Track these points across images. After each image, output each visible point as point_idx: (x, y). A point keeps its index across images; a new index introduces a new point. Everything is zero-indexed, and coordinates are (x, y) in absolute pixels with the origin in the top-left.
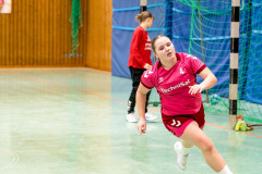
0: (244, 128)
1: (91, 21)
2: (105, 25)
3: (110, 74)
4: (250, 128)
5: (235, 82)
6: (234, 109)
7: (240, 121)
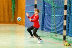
0: (68, 45)
1: (18, 9)
2: (23, 10)
3: (24, 26)
4: (70, 45)
5: (65, 30)
6: (64, 38)
7: (66, 43)
